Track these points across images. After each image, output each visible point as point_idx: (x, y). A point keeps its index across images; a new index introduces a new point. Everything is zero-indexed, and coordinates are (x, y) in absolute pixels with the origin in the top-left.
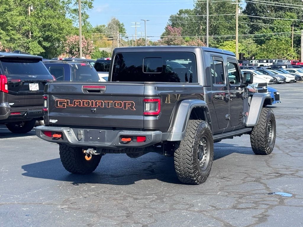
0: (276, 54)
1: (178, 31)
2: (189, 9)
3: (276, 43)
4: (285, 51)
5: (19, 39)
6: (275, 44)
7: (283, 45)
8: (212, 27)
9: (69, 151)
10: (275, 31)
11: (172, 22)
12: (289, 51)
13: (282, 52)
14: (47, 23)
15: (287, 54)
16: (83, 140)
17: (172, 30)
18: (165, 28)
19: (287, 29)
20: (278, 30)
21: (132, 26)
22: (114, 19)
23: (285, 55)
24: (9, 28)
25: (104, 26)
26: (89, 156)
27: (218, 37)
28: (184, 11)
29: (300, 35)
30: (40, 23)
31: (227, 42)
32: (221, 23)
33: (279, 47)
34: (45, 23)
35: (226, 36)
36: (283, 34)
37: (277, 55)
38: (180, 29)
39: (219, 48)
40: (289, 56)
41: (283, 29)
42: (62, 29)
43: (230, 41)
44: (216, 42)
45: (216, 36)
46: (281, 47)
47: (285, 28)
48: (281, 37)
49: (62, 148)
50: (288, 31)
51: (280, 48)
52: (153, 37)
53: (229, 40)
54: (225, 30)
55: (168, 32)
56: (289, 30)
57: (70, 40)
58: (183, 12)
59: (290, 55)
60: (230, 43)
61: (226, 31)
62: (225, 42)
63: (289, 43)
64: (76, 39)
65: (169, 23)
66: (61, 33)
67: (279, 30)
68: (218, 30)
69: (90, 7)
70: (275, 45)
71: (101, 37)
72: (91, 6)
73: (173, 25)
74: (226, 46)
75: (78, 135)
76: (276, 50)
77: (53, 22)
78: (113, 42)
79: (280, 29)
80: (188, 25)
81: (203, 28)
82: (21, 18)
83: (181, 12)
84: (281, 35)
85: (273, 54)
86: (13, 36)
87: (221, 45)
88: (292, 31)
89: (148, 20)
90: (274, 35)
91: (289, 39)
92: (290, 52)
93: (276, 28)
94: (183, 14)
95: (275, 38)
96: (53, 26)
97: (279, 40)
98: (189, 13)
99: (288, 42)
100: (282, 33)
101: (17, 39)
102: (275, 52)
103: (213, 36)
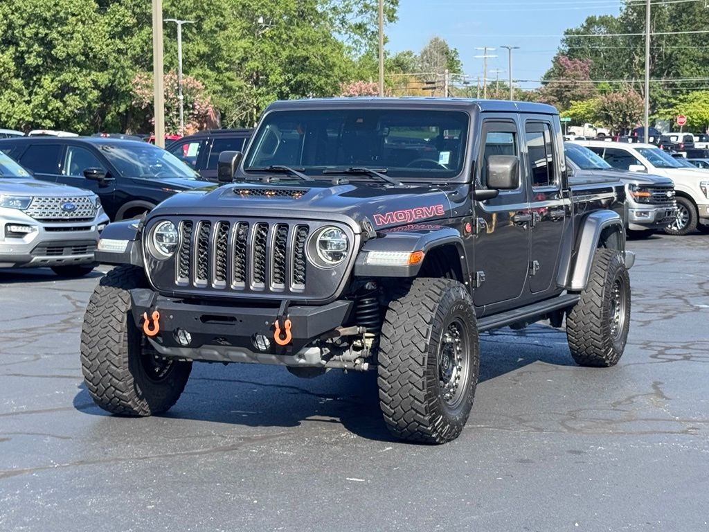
1: (583, 68)
2: (609, 16)
5: (241, 88)
8: (662, 60)
11: (569, 46)
14: (299, 55)
17: (570, 64)
18: (553, 59)
21: (476, 57)
22: (436, 39)
24: (222, 65)
25: (409, 54)
27: (676, 83)
28: (597, 19)
30: (284, 54)
31: (696, 94)
32: (684, 50)
34: (295, 55)
35: (694, 80)
38: (587, 63)
39: (678, 106)
42: (331, 67)
43: (704, 92)
44: (669, 94)
45: (672, 80)
52: (526, 81)
53: (702, 90)
54: (692, 66)
55: (559, 70)
57: (348, 93)
58: (595, 22)
60: (703, 96)
61: (694, 68)
62: (690, 94)
64: (361, 90)
65: (563, 48)
66: (330, 76)
68: (676, 65)
69: (392, 18)
71: (406, 82)
72: (393, 16)
73: (571, 54)
74: (693, 102)
77: (313, 53)
78: (433, 93)
80: (607, 52)
81: (640, 60)
82: (244, 43)
83: (591, 22)
86: (228, 83)
87: (681, 101)
89: (515, 48)
94: (596, 27)
96: (312, 62)
98: (610, 24)
101: (237, 89)
103: (663, 80)
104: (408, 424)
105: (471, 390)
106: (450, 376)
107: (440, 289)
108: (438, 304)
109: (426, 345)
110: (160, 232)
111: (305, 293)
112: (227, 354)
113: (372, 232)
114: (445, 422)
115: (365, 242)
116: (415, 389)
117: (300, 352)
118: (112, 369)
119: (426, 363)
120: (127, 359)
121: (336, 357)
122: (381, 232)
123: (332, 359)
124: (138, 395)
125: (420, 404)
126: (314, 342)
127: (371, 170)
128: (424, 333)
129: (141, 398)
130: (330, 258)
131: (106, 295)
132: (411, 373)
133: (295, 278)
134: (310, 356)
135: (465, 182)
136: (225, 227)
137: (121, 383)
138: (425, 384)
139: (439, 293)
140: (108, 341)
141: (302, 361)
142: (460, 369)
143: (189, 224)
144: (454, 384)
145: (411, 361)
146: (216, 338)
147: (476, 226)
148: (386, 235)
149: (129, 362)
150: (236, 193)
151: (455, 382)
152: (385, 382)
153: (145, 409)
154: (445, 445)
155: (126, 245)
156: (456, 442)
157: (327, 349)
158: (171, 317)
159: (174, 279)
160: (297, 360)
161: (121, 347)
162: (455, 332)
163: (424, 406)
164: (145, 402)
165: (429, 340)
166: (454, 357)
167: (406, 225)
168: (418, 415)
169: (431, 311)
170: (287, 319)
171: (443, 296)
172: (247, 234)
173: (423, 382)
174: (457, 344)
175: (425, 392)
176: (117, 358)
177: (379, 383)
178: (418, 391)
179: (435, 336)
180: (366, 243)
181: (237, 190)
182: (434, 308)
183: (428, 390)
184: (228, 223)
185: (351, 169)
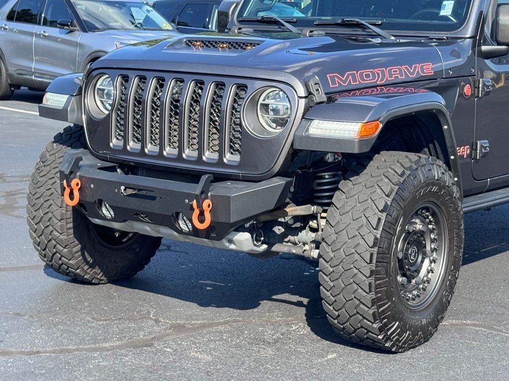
104: (356, 330)
105: (449, 284)
106: (418, 271)
107: (404, 167)
108: (397, 187)
109: (376, 238)
110: (101, 87)
111: (239, 166)
112: (159, 230)
113: (320, 96)
114: (403, 329)
115: (311, 107)
116: (360, 290)
117: (229, 237)
118: (55, 235)
119: (374, 261)
120: (71, 225)
121: (290, 238)
122: (333, 96)
123: (286, 240)
124: (87, 263)
125: (366, 309)
126: (247, 225)
127: (363, 22)
128: (374, 223)
129: (92, 266)
130: (274, 125)
131: (54, 154)
132: (356, 271)
133: (231, 147)
134: (240, 242)
135: (468, 36)
136: (161, 83)
137: (65, 250)
138: (373, 286)
139: (400, 173)
140: (51, 205)
141: (232, 247)
142: (434, 261)
143: (126, 79)
144: (425, 279)
145: (357, 257)
146: (137, 214)
147: (479, 88)
148: (336, 100)
149: (74, 227)
150: (187, 44)
151: (427, 276)
152: (327, 279)
153: (99, 277)
154: (405, 353)
155: (65, 100)
156: (421, 350)
157: (280, 227)
158: (92, 186)
159: (108, 140)
160: (227, 244)
161: (64, 212)
162: (428, 218)
163: (371, 312)
164: (97, 270)
165: (379, 232)
166: (425, 247)
167: (375, 87)
168: (365, 320)
169: (387, 196)
170: (207, 198)
171: (405, 176)
172: (180, 93)
173: (370, 284)
174: (432, 231)
175: (373, 295)
176: (60, 223)
177: (320, 279)
178: (365, 294)
179: (390, 228)
180: (312, 110)
181: (189, 41)
182: (391, 192)
183: (377, 293)
184: (163, 80)
185: (343, 20)
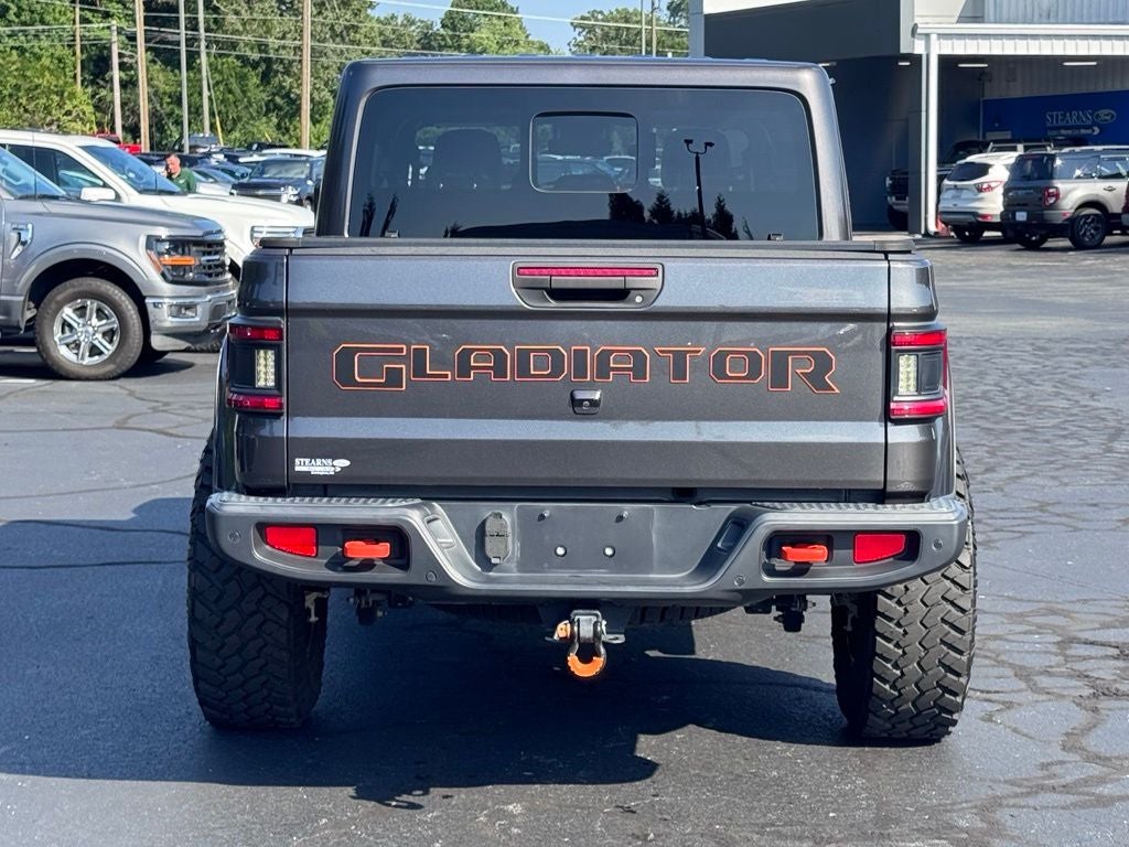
0: (22, 110)
3: (19, 65)
4: (56, 98)
6: (16, 70)
7: (47, 73)
9: (258, 618)
10: (10, 21)
12: (70, 99)
13: (44, 101)
15: (63, 112)
16: (513, 566)
19: (57, 15)
20: (23, 18)
23: (56, 113)
26: (587, 653)
29: (101, 39)
33: (31, 82)
36: (44, 31)
37: (26, 111)
40: (70, 118)
41: (41, 14)
46: (41, 81)
47: (51, 10)
48: (35, 43)
49: (216, 602)
50: (62, 24)
51: (37, 87)
56: (63, 19)
59: (74, 114)
63: (67, 70)
67: (26, 17)
70: (15, 73)
75: (487, 539)
76: (20, 94)
79: (32, 12)
84: (36, 36)
85: (11, 108)
88: (74, 22)
90: (9, 36)
91: (67, 51)
92: (75, 103)
93: (14, 9)
95: (12, 48)
97: (27, 55)
99: (65, 63)
100: (40, 27)
102: (17, 100)
